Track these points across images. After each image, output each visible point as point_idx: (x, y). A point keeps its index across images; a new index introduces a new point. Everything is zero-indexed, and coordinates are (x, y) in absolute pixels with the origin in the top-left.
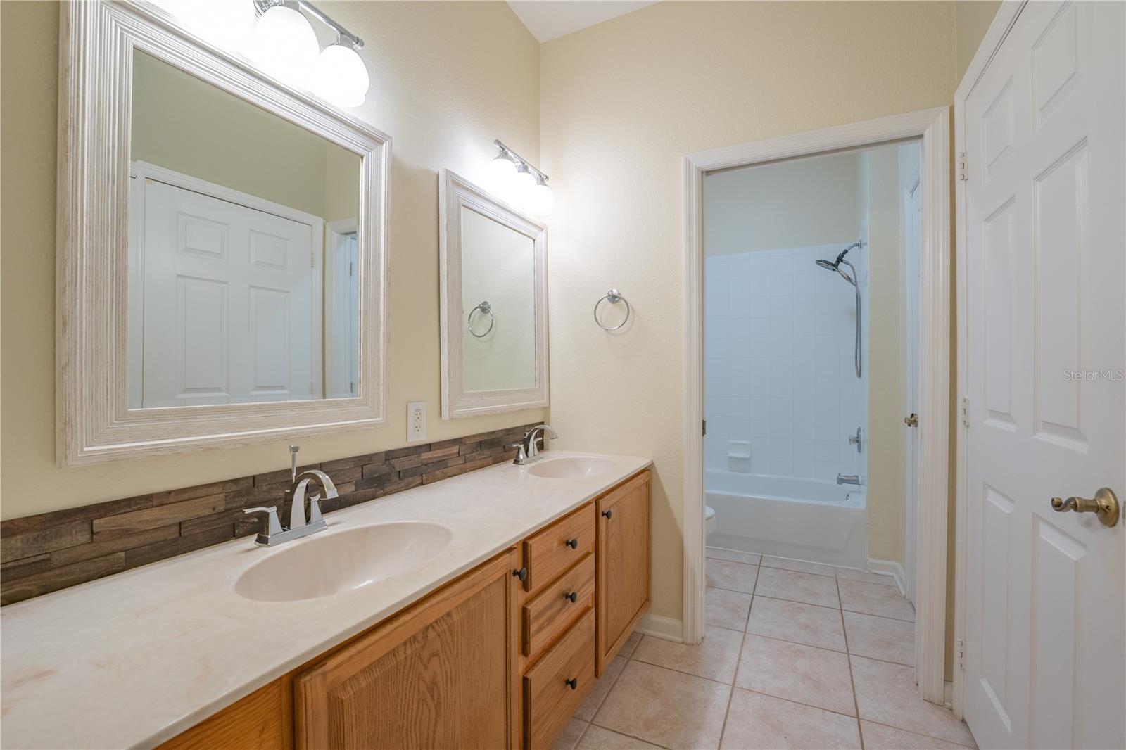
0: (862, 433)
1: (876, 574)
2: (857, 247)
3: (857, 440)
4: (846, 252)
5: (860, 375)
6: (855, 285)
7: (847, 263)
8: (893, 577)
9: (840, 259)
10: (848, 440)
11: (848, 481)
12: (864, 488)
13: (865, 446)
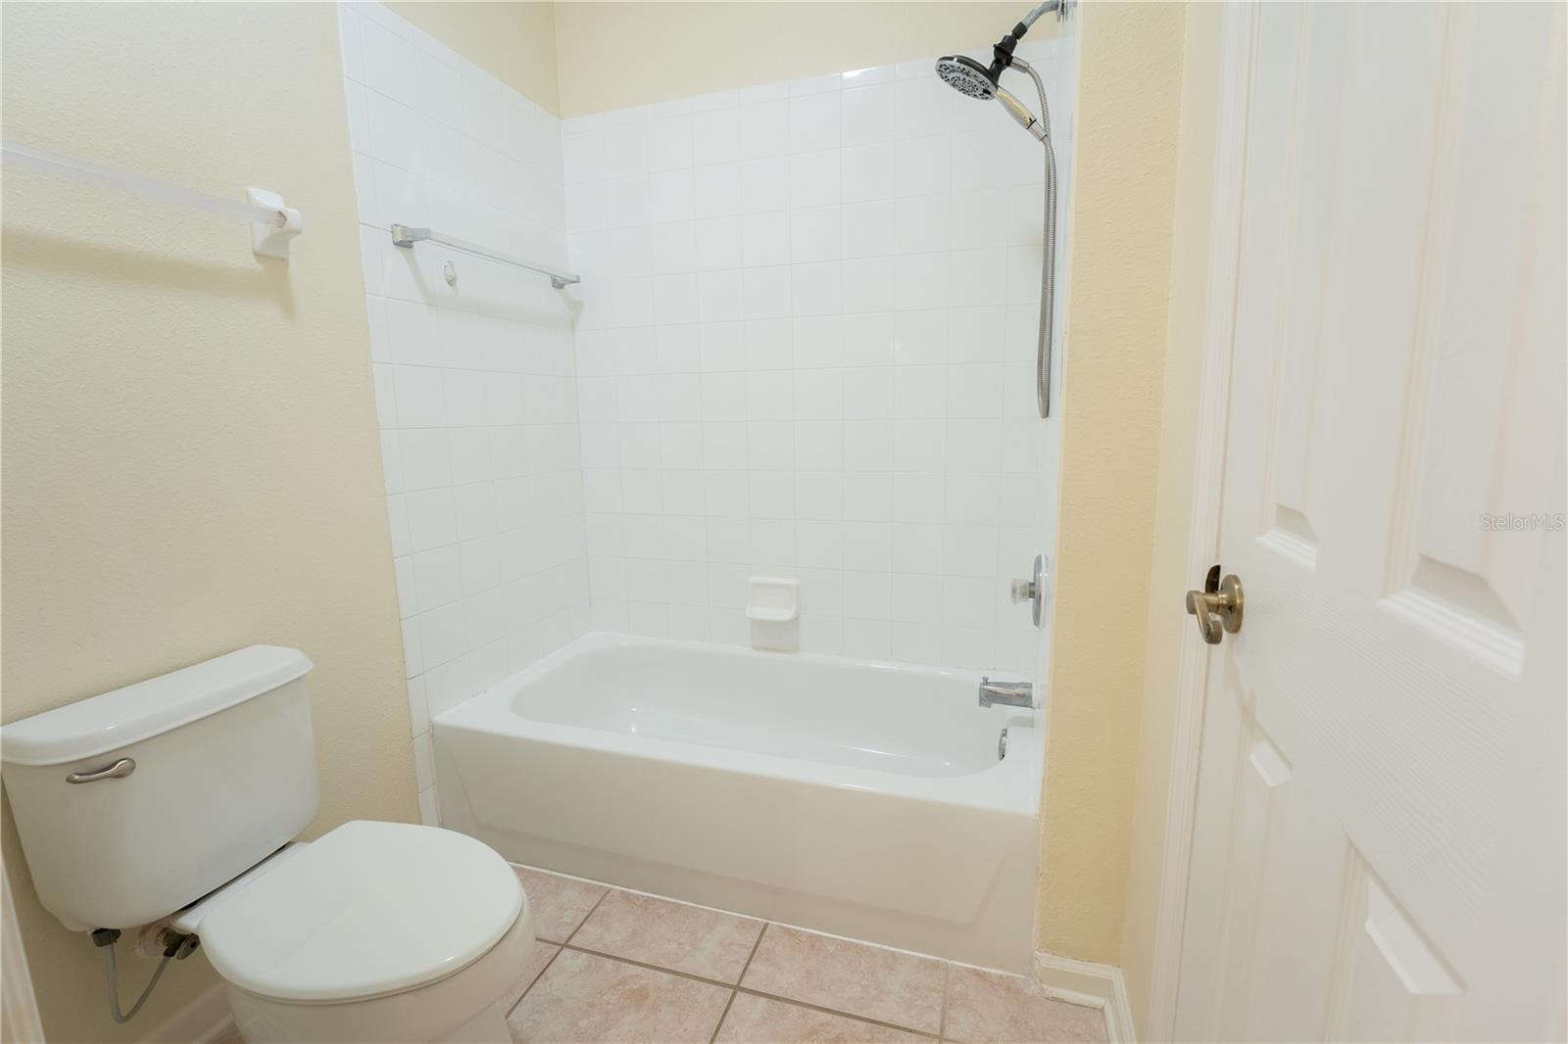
0: (1043, 575)
1: (1054, 999)
2: (1053, 14)
3: (1032, 592)
4: (1020, 31)
5: (1046, 412)
6: (1044, 138)
7: (1024, 69)
8: (1102, 1010)
9: (1004, 54)
10: (1010, 591)
11: (1006, 700)
12: (1041, 714)
13: (1049, 609)
